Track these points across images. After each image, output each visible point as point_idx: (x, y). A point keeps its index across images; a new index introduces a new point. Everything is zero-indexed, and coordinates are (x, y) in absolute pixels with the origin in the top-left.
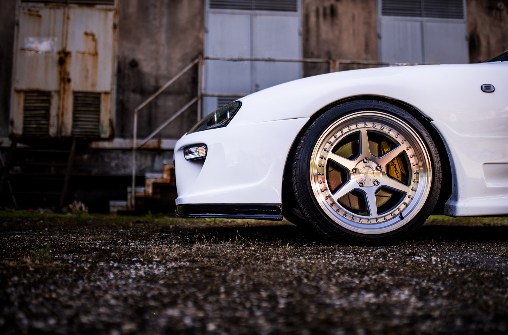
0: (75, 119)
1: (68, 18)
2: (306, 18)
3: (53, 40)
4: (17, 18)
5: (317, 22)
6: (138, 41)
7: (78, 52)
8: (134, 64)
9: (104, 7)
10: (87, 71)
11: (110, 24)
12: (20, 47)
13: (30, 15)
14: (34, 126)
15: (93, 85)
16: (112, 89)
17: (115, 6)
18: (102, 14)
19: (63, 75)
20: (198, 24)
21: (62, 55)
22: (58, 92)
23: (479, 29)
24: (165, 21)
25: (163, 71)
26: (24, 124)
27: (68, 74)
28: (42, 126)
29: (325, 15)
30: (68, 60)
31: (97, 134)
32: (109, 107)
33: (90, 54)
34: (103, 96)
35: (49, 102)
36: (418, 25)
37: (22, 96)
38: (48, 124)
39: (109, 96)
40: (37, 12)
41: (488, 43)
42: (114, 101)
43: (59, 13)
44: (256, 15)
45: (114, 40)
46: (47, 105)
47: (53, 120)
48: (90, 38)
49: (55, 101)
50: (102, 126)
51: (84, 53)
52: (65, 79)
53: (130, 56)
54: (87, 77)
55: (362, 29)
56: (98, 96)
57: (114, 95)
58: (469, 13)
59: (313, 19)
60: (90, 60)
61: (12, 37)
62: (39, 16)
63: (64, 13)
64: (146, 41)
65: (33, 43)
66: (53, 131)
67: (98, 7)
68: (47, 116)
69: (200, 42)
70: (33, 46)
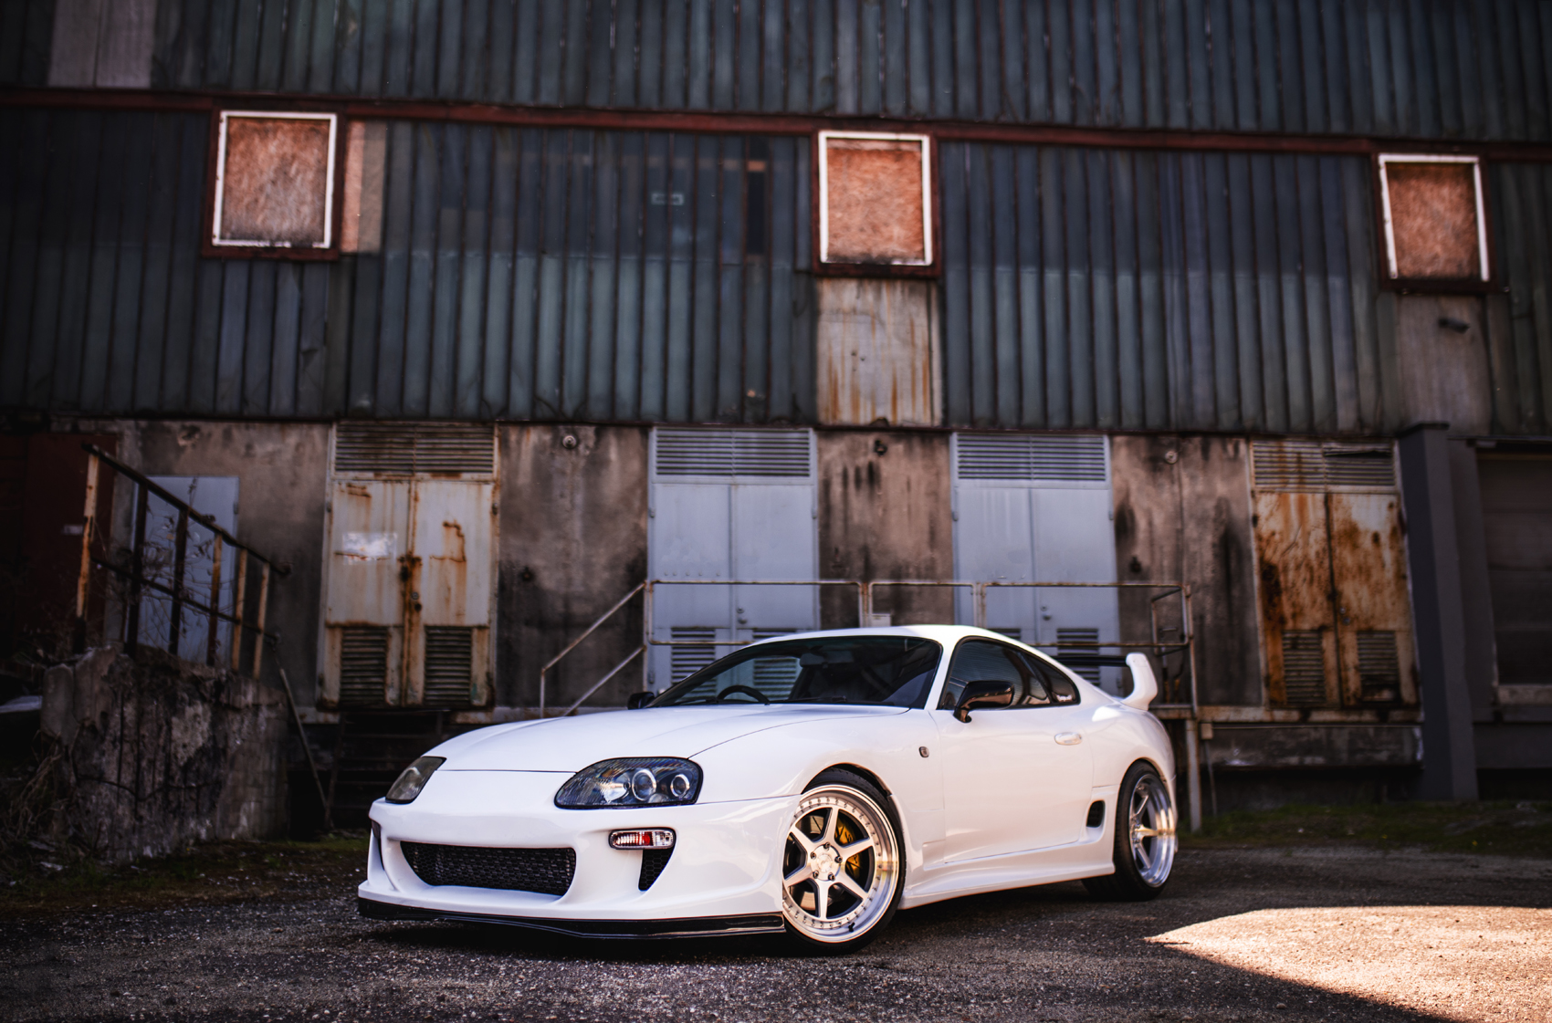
0: (429, 674)
1: (416, 499)
2: (826, 486)
3: (391, 537)
4: (327, 499)
5: (845, 495)
6: (535, 536)
7: (433, 557)
8: (528, 576)
9: (476, 476)
10: (449, 589)
11: (487, 506)
12: (333, 549)
13: (351, 493)
14: (360, 686)
15: (459, 615)
16: (490, 621)
17: (495, 475)
18: (474, 488)
19: (408, 598)
20: (637, 504)
21: (407, 564)
22: (400, 627)
23: (1133, 499)
24: (579, 498)
25: (578, 587)
26: (342, 683)
27: (417, 596)
28: (373, 687)
29: (858, 482)
30: (416, 572)
31: (466, 699)
32: (486, 652)
33: (452, 559)
34: (475, 633)
35: (384, 644)
36: (1024, 493)
37: (338, 635)
38: (384, 684)
39: (487, 632)
40: (364, 488)
41: (1150, 524)
42: (494, 641)
43: (401, 490)
44: (736, 485)
45: (494, 534)
46: (381, 650)
47: (392, 676)
48: (454, 531)
49: (394, 643)
50: (475, 686)
51: (442, 559)
52: (411, 605)
53: (521, 560)
54: (447, 600)
55: (924, 505)
56: (468, 632)
57: (494, 631)
58: (1115, 470)
59: (837, 489)
60: (452, 569)
61: (319, 531)
62: (367, 496)
63: (409, 491)
64: (547, 534)
65: (356, 542)
66: (391, 695)
67: (465, 476)
68: (381, 669)
69: (641, 535)
70: (357, 548)
